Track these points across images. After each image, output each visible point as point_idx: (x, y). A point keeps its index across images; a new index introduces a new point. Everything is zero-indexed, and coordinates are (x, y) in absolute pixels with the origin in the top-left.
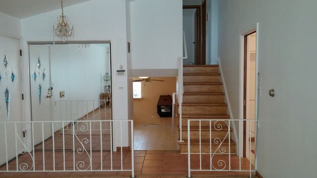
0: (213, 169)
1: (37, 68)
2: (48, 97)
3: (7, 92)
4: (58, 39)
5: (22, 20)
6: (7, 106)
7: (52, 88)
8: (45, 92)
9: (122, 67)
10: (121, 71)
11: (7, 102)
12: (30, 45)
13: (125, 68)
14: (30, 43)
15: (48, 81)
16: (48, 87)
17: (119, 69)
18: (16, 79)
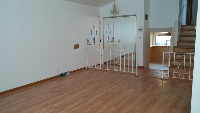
0: (175, 77)
1: (107, 29)
2: (112, 42)
3: (94, 39)
4: (112, 16)
5: (101, 8)
6: (94, 44)
7: (114, 38)
8: (110, 40)
9: (141, 27)
10: (140, 29)
11: (94, 43)
12: (104, 19)
13: (143, 28)
14: (104, 18)
15: (112, 35)
16: (112, 37)
17: (140, 28)
18: (98, 33)
